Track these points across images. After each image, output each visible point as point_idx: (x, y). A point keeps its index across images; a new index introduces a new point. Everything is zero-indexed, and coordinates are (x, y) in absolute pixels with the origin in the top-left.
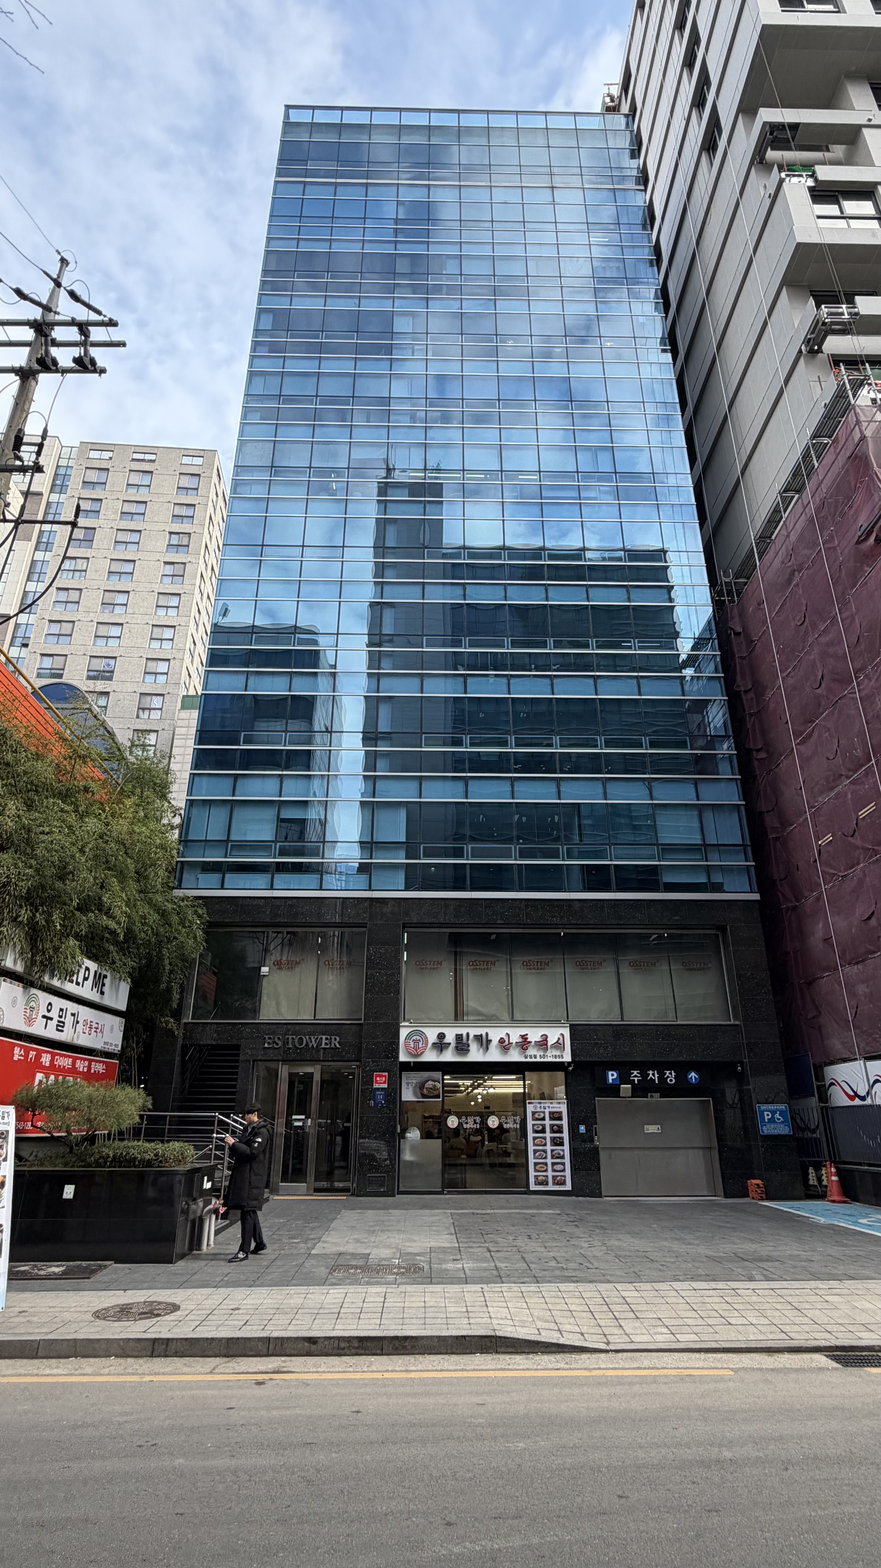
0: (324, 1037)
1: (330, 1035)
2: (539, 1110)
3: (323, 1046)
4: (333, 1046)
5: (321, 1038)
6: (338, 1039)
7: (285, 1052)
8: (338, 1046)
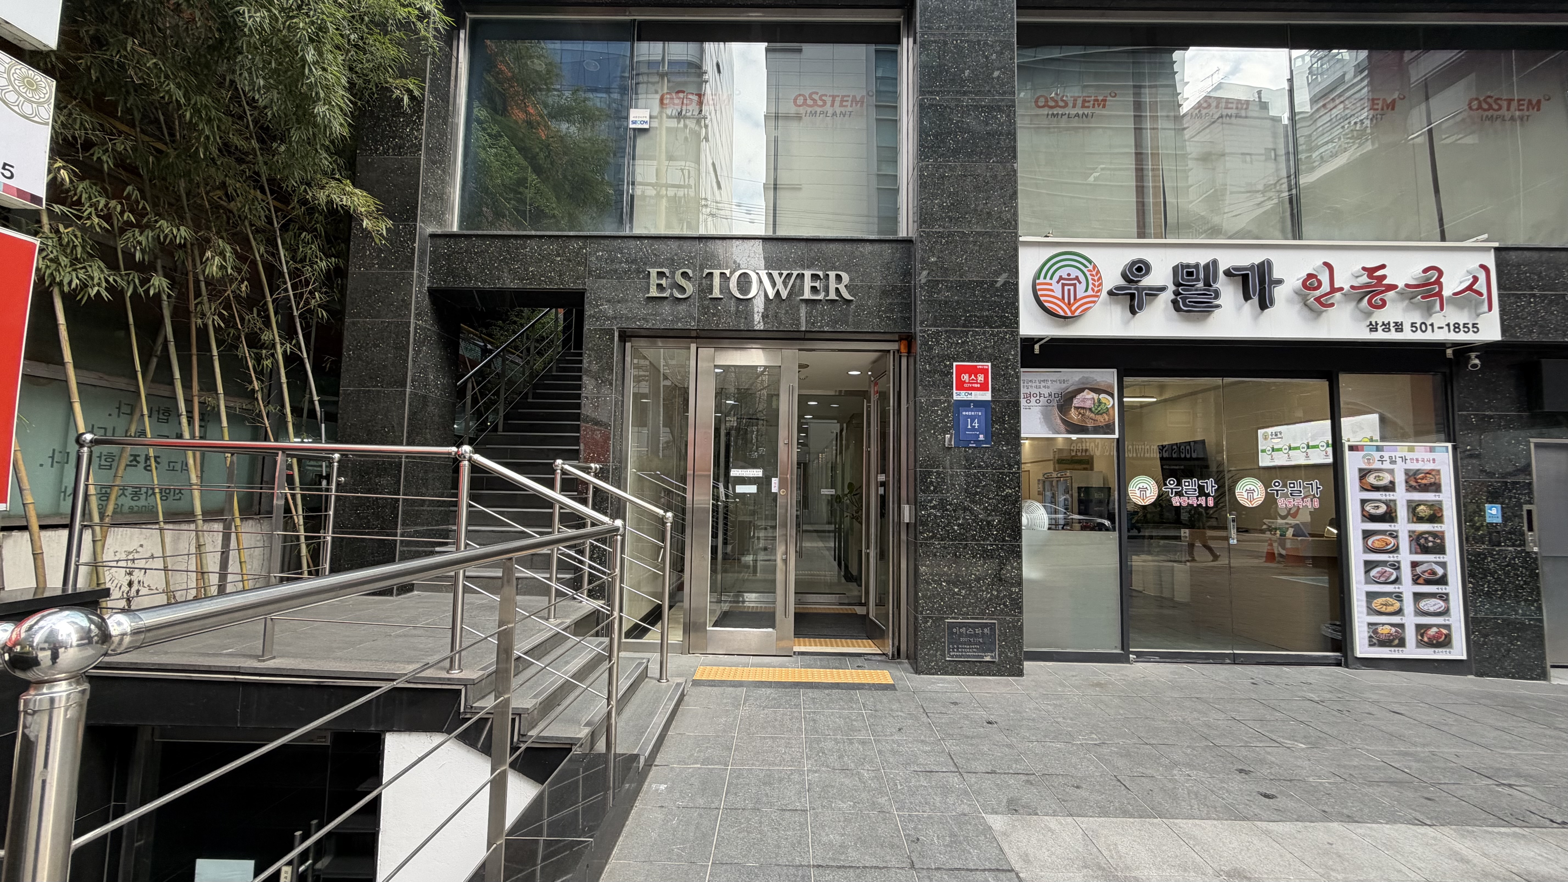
0: (808, 274)
1: (826, 268)
2: (1377, 465)
3: (807, 295)
4: (832, 296)
5: (801, 276)
6: (845, 277)
7: (704, 310)
8: (847, 296)
